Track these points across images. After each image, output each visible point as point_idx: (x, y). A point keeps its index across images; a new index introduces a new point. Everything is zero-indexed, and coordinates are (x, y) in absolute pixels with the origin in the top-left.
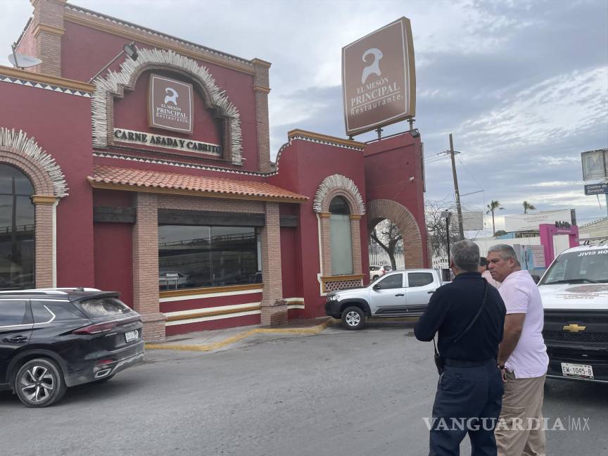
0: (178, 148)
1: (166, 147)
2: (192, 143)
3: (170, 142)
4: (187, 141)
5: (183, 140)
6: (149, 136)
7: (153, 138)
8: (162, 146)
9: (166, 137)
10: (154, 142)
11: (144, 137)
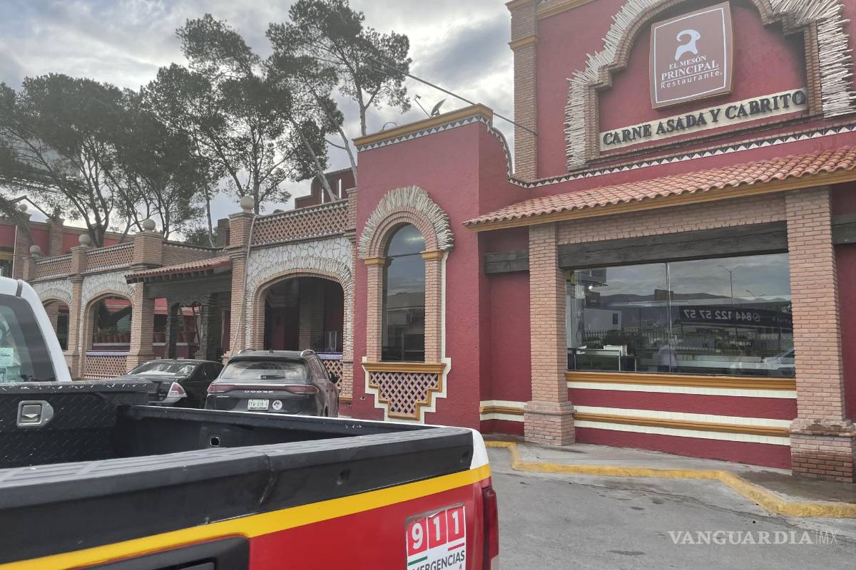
0: (711, 125)
1: (688, 131)
2: (735, 108)
3: (693, 122)
4: (724, 107)
5: (715, 108)
6: (654, 124)
7: (661, 126)
8: (682, 133)
9: (683, 116)
10: (664, 132)
11: (647, 129)
